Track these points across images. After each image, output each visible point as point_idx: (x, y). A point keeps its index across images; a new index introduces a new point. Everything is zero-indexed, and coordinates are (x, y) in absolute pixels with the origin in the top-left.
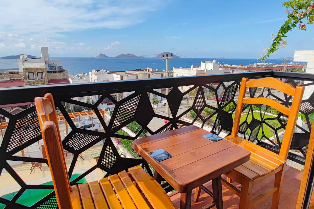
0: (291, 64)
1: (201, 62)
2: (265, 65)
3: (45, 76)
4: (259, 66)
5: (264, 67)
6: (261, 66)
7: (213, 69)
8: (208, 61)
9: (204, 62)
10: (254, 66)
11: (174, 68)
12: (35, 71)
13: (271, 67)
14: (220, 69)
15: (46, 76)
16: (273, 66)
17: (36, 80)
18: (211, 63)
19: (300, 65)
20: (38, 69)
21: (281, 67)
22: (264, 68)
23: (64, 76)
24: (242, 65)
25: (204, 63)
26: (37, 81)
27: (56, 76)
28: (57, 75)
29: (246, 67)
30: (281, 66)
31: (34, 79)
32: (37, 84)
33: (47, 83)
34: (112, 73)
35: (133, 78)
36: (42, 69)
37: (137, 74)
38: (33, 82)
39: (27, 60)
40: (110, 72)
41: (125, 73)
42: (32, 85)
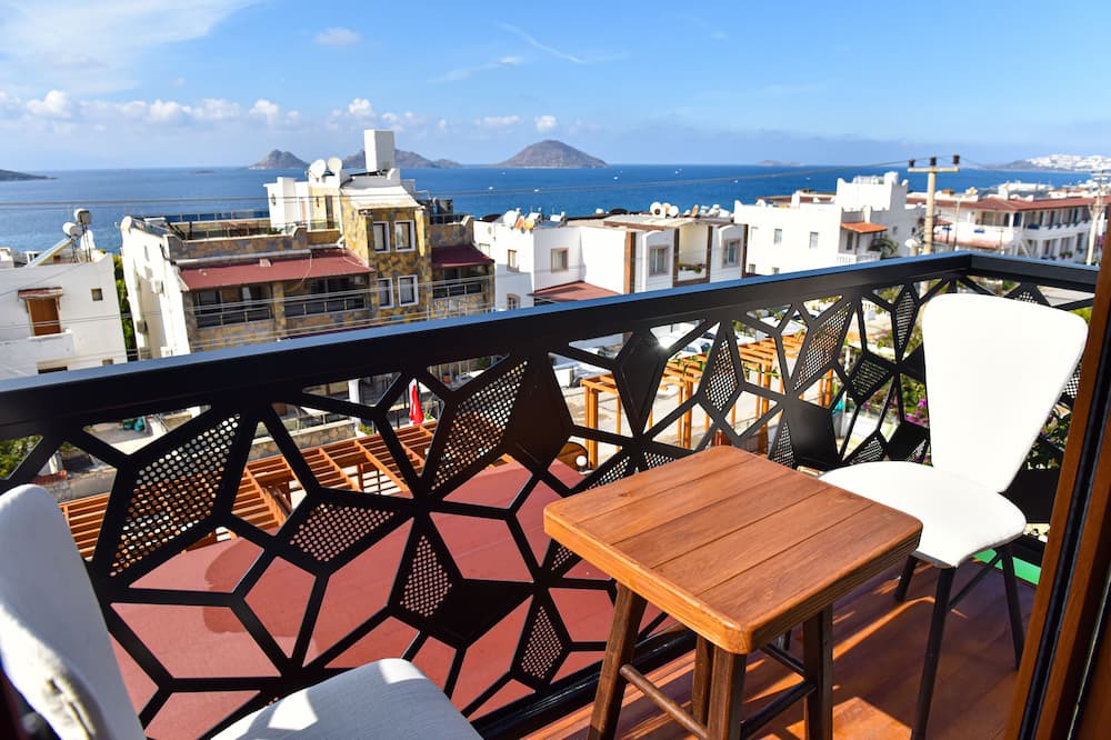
1: (840, 182)
5: (1030, 198)
7: (888, 208)
9: (849, 180)
11: (737, 203)
12: (390, 219)
14: (908, 207)
15: (428, 235)
16: (1053, 196)
17: (393, 251)
18: (881, 183)
20: (398, 210)
22: (1030, 203)
23: (461, 236)
26: (395, 254)
30: (1071, 195)
31: (385, 249)
32: (394, 264)
33: (430, 260)
34: (570, 223)
35: (666, 239)
36: (410, 212)
37: (676, 225)
38: (382, 258)
39: (351, 180)
40: (566, 222)
41: (606, 224)
42: (382, 267)
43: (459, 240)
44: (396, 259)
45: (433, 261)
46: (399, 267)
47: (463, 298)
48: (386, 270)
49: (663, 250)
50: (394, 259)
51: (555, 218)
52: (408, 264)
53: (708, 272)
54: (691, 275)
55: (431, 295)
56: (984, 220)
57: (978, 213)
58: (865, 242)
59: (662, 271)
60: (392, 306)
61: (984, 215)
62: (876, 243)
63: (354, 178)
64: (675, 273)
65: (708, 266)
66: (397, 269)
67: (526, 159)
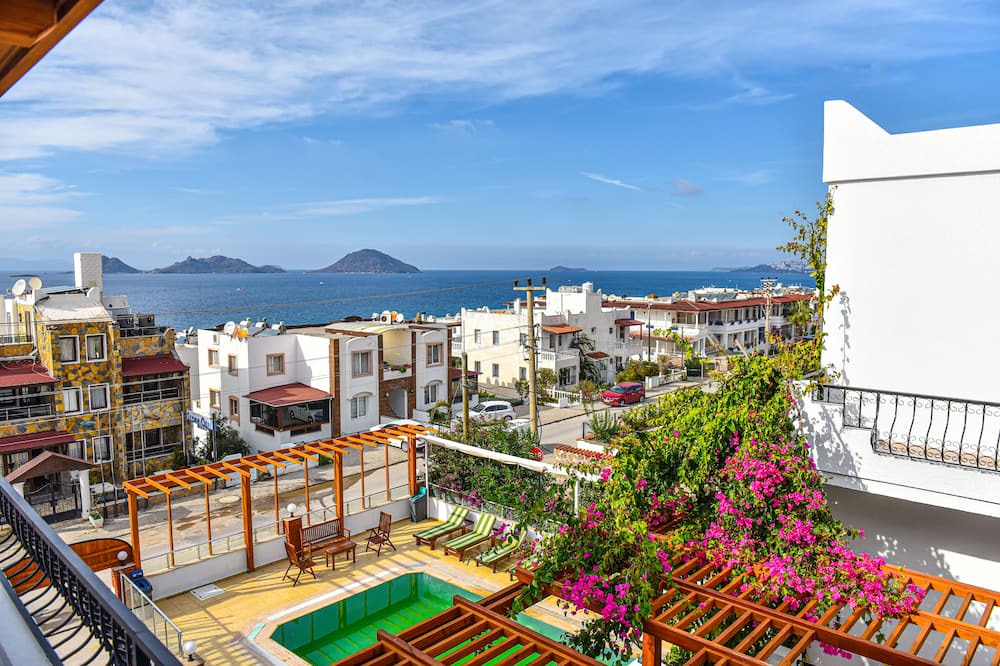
0: (777, 292)
1: (547, 291)
2: (717, 296)
3: (115, 349)
4: (702, 299)
5: (715, 300)
6: (707, 300)
7: (584, 312)
8: (569, 288)
9: (555, 289)
10: (689, 299)
11: (463, 310)
12: (81, 333)
13: (732, 300)
14: (605, 310)
15: (118, 347)
16: (738, 298)
17: (83, 361)
18: (580, 291)
19: (803, 294)
20: (89, 325)
21: (757, 298)
22: (714, 304)
23: (161, 346)
24: (656, 297)
25: (555, 293)
26: (85, 365)
27: (138, 347)
28: (142, 344)
29: (669, 301)
30: (756, 296)
31: (75, 360)
32: (84, 374)
33: (120, 370)
34: (288, 331)
35: (369, 345)
36: (103, 326)
37: (380, 332)
38: (72, 368)
39: (48, 298)
40: (284, 330)
41: (327, 331)
42: (71, 377)
43: (159, 349)
44: (87, 369)
45: (123, 370)
46: (90, 376)
47: (157, 403)
48: (76, 379)
49: (366, 355)
50: (85, 369)
51: (275, 327)
52: (99, 373)
53: (414, 371)
54: (397, 375)
55: (121, 401)
56: (679, 319)
57: (674, 313)
58: (567, 342)
59: (367, 371)
60: (82, 413)
61: (678, 315)
62: (576, 342)
63: (51, 296)
64: (381, 373)
65: (413, 367)
66: (88, 378)
67: (346, 265)
